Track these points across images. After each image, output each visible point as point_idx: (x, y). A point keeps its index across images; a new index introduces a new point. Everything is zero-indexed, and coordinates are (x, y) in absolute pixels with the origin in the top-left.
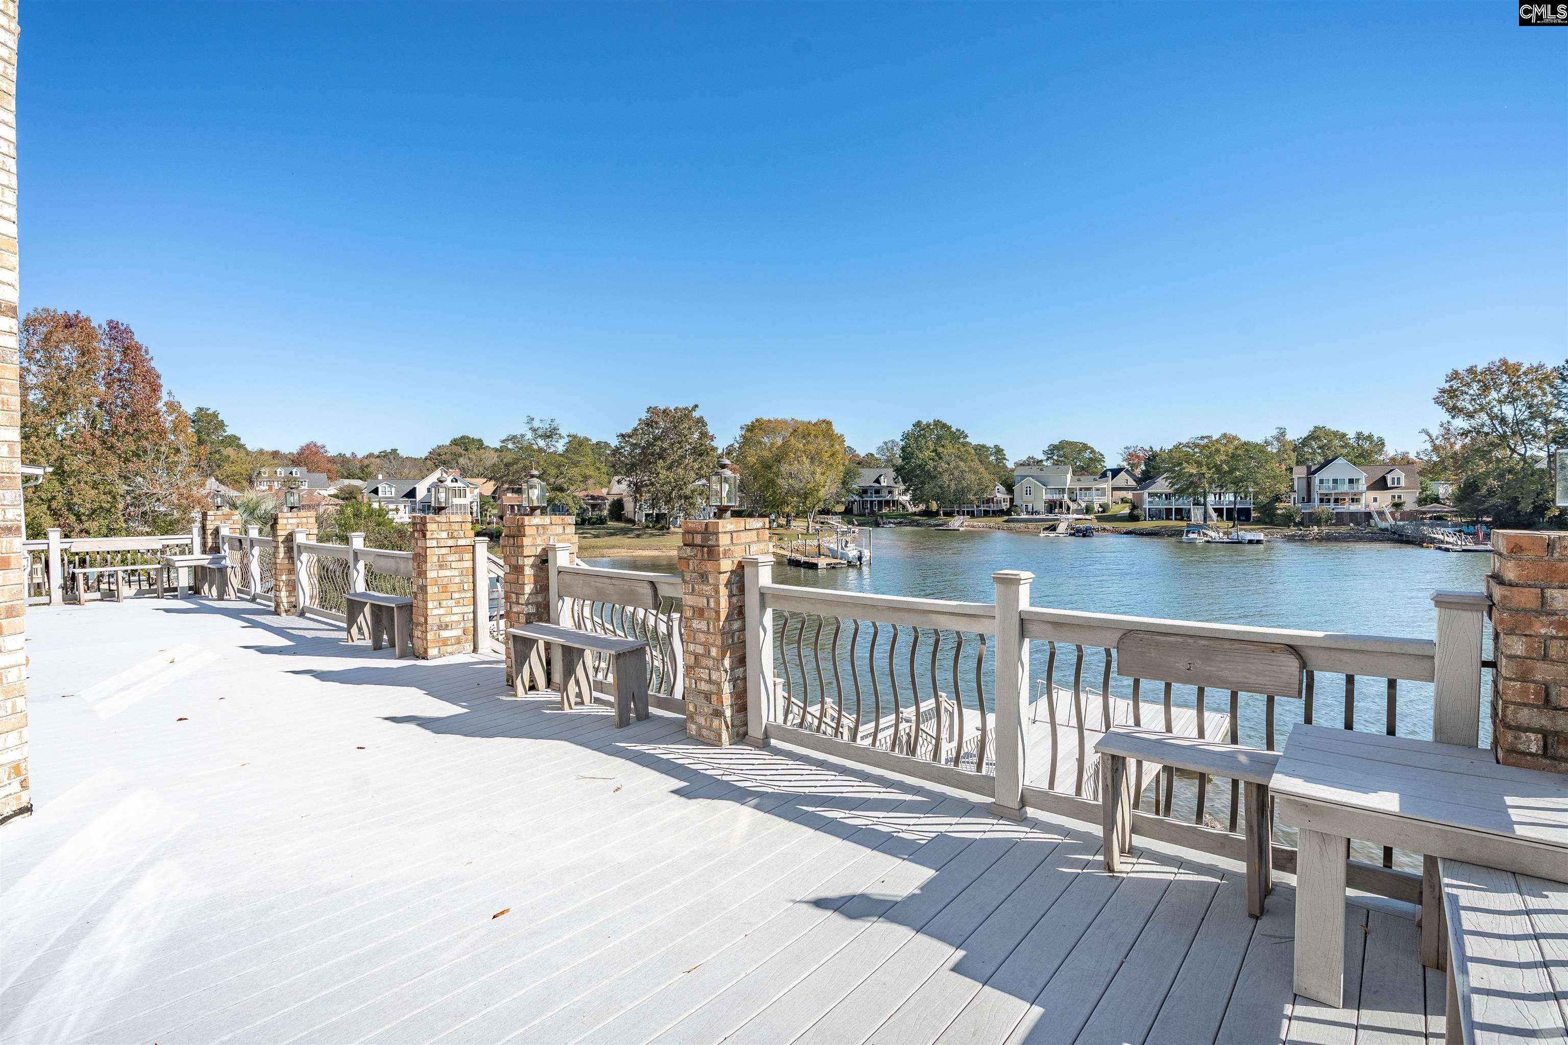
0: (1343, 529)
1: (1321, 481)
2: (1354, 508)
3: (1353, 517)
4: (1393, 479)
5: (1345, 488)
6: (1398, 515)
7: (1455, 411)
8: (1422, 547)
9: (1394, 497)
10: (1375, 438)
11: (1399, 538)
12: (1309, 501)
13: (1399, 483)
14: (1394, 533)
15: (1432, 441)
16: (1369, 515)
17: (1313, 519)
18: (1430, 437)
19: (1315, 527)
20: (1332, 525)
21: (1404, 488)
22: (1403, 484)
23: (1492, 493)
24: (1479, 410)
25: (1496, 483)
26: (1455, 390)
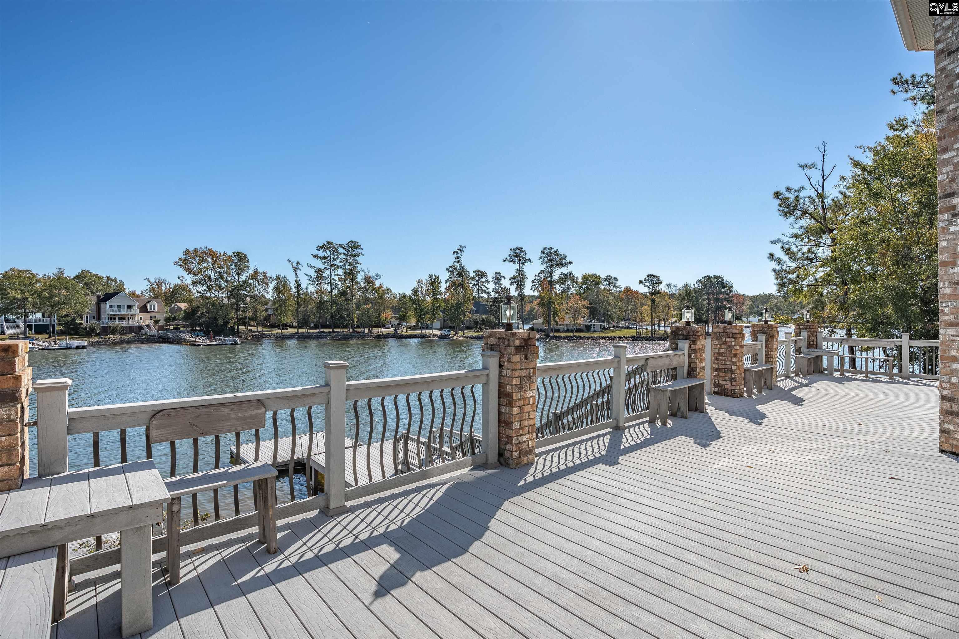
0: (129, 336)
1: (110, 306)
2: (131, 323)
3: (131, 329)
4: (151, 306)
5: (124, 311)
6: (157, 327)
7: (189, 271)
8: (182, 344)
9: (151, 317)
10: (118, 281)
11: (164, 340)
12: (99, 319)
13: (154, 309)
14: (160, 337)
16: (141, 328)
17: (107, 331)
18: (150, 283)
19: (112, 336)
20: (124, 334)
21: (157, 312)
22: (156, 309)
23: (203, 315)
24: (200, 272)
25: (205, 310)
26: (187, 260)
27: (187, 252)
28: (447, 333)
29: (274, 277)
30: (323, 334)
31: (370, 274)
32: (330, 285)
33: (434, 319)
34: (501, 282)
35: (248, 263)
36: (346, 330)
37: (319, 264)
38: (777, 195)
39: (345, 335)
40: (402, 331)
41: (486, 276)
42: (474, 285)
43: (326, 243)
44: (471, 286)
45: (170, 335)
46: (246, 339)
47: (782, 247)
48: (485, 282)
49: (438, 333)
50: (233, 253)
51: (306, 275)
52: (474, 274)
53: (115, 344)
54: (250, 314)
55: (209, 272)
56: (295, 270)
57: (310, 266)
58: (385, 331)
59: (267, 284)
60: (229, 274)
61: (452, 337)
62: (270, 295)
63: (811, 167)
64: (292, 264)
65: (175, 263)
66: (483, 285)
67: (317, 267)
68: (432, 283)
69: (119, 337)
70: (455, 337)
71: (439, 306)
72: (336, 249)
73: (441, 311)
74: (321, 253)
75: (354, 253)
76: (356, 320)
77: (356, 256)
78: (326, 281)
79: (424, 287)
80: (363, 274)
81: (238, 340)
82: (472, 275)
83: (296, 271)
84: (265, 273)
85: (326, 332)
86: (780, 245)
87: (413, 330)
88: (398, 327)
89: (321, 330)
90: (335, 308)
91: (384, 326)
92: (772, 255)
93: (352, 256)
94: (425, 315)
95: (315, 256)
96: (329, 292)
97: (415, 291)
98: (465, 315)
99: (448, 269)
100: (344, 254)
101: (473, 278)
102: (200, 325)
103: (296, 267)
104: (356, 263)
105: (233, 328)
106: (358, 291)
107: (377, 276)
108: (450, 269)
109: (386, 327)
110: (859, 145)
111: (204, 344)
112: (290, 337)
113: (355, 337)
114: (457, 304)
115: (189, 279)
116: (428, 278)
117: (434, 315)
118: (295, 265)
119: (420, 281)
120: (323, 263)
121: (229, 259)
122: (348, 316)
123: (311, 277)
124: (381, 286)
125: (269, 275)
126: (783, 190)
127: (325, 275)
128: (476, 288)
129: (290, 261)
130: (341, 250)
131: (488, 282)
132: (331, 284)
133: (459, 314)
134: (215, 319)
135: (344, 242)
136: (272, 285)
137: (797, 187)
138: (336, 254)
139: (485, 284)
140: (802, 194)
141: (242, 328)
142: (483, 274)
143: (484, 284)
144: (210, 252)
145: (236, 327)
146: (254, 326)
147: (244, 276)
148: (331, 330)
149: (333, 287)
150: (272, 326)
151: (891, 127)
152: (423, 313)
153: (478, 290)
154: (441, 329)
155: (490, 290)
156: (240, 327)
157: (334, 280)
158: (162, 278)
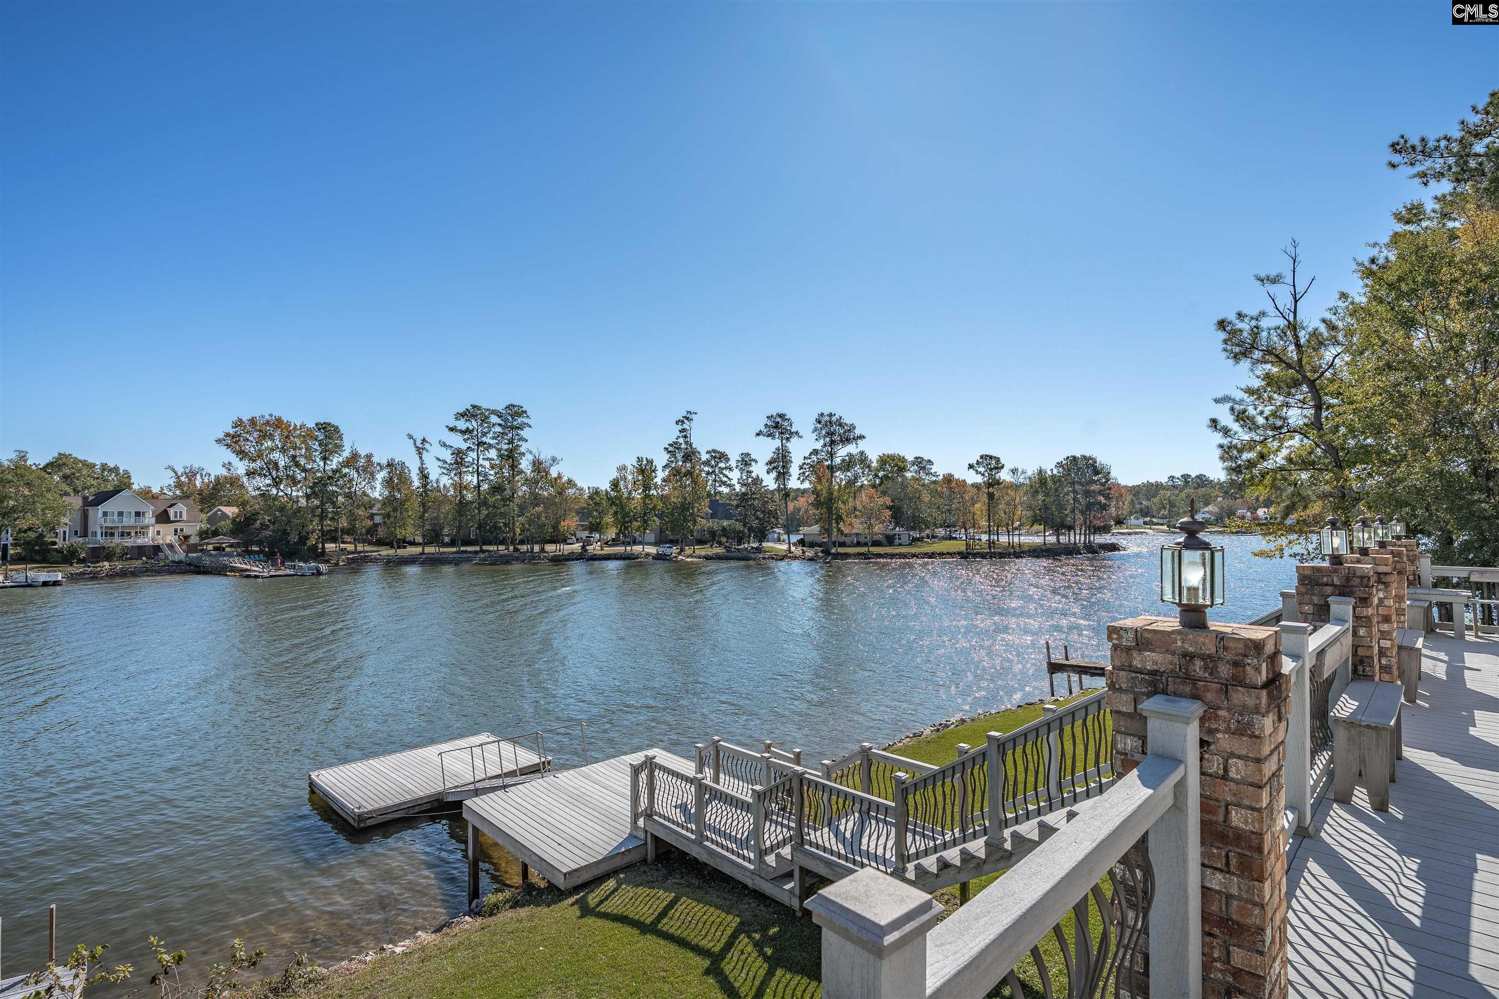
0: (137, 563)
1: (105, 514)
2: (140, 541)
3: (141, 551)
4: (176, 512)
5: (129, 521)
6: (185, 547)
8: (227, 575)
9: (176, 531)
10: (121, 471)
11: (197, 569)
12: (85, 535)
13: (181, 516)
14: (190, 565)
15: (178, 477)
16: (157, 549)
17: (98, 554)
18: (176, 474)
19: (106, 564)
20: (127, 559)
21: (186, 522)
22: (185, 517)
23: (264, 527)
24: (260, 456)
25: (267, 518)
26: (239, 436)
27: (239, 423)
28: (668, 551)
29: (384, 462)
30: (465, 555)
31: (542, 457)
32: (476, 475)
33: (645, 529)
34: (751, 469)
35: (342, 440)
36: (501, 548)
37: (458, 442)
38: (1222, 324)
39: (501, 556)
40: (595, 548)
41: (728, 460)
42: (708, 473)
43: (469, 408)
44: (704, 475)
45: (207, 561)
46: (337, 564)
47: (1232, 409)
48: (726, 468)
49: (652, 550)
50: (317, 425)
51: (438, 459)
52: (708, 456)
53: (112, 576)
54: (344, 523)
55: (276, 455)
56: (420, 451)
57: (444, 445)
58: (567, 549)
59: (372, 475)
60: (309, 458)
61: (676, 557)
62: (377, 491)
63: (1275, 280)
64: (415, 441)
65: (219, 441)
66: (722, 473)
67: (456, 446)
68: (642, 471)
69: (119, 566)
70: (680, 557)
71: (654, 508)
72: (487, 418)
73: (656, 515)
74: (462, 425)
75: (515, 423)
76: (518, 531)
77: (518, 428)
78: (471, 469)
79: (630, 477)
80: (530, 457)
81: (323, 567)
82: (705, 457)
83: (420, 453)
84: (369, 457)
85: (470, 552)
86: (1229, 405)
87: (611, 546)
88: (587, 542)
89: (462, 549)
90: (485, 512)
91: (565, 541)
92: (1214, 422)
93: (513, 428)
94: (630, 522)
95: (452, 429)
96: (475, 487)
97: (615, 484)
98: (695, 522)
99: (666, 449)
100: (500, 425)
101: (707, 463)
102: (259, 543)
103: (421, 446)
104: (519, 440)
105: (315, 547)
106: (522, 485)
107: (554, 460)
108: (671, 449)
109: (568, 541)
110: (1371, 242)
111: (265, 574)
112: (411, 560)
113: (517, 559)
114: (683, 504)
115: (241, 467)
116: (635, 464)
117: (645, 522)
118: (419, 444)
119: (624, 468)
120: (465, 440)
121: (309, 435)
122: (505, 525)
123: (445, 462)
124: (560, 477)
125: (375, 460)
126: (1232, 317)
127: (469, 459)
128: (711, 478)
129: (410, 437)
130: (494, 419)
131: (731, 469)
132: (478, 474)
133: (685, 520)
134: (285, 533)
135: (500, 407)
136: (381, 476)
137: (1254, 313)
138: (486, 425)
139: (726, 472)
140: (1264, 323)
141: (330, 546)
142: (722, 456)
143: (724, 471)
144: (278, 423)
145: (320, 546)
146: (350, 543)
147: (335, 462)
148: (478, 548)
149: (481, 478)
150: (380, 543)
151: (1399, 218)
152: (627, 519)
153: (715, 481)
154: (656, 544)
155: (733, 482)
156: (327, 545)
157: (484, 467)
158: (196, 466)
